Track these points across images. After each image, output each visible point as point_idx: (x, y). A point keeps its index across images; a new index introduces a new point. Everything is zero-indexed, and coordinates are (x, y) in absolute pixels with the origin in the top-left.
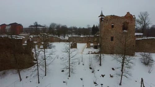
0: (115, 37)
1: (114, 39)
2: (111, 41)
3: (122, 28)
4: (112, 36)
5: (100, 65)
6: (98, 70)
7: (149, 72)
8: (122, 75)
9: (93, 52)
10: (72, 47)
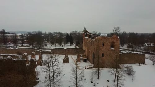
0: (105, 53)
1: (105, 55)
2: (102, 56)
3: (110, 46)
4: (103, 53)
5: (98, 78)
6: (98, 83)
7: (133, 81)
8: (117, 86)
9: (88, 67)
10: (64, 62)
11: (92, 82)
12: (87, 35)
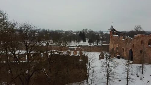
4: (141, 50)
5: (142, 73)
10: (100, 58)
11: (138, 77)
12: (114, 33)
